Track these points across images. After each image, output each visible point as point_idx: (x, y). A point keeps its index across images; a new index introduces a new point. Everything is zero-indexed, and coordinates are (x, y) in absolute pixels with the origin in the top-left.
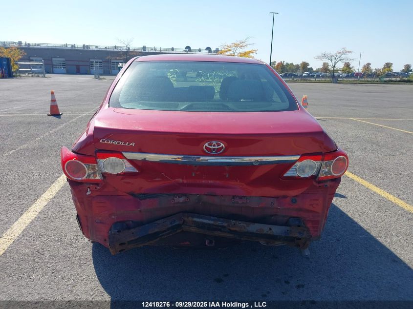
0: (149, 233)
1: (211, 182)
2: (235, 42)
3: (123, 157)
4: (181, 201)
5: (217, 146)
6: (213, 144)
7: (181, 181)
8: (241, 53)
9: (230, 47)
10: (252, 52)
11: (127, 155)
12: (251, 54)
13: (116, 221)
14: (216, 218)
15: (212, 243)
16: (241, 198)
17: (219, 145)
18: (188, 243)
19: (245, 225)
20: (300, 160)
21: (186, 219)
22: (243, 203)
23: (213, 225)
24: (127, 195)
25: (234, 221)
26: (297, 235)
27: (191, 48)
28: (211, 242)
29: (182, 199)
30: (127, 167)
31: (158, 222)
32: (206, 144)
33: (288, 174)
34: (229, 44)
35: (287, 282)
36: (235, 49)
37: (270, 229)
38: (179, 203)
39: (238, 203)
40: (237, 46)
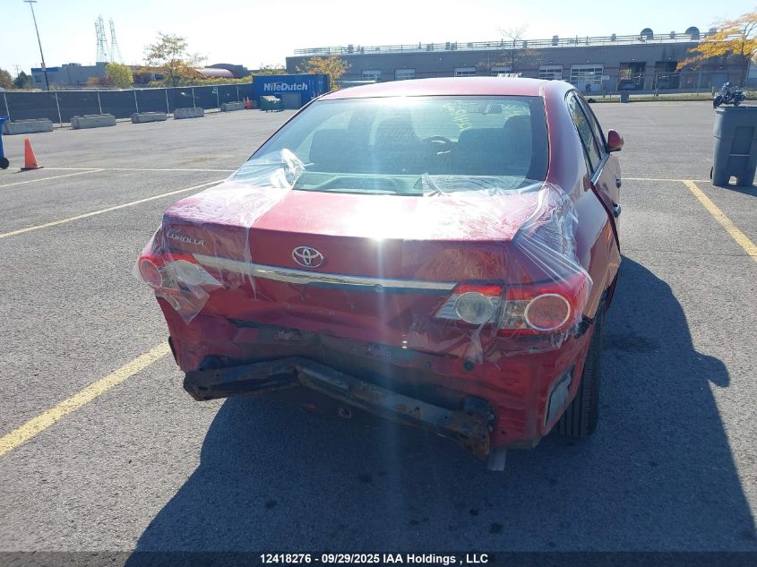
0: (240, 379)
3: (194, 261)
4: (287, 338)
5: (311, 254)
6: (305, 250)
11: (197, 257)
14: (341, 374)
15: (348, 413)
17: (313, 253)
18: (312, 406)
19: (380, 394)
20: (456, 291)
21: (298, 368)
25: (365, 384)
26: (460, 429)
28: (346, 412)
32: (295, 251)
33: (442, 314)
35: (474, 513)
36: (749, 28)
37: (418, 409)
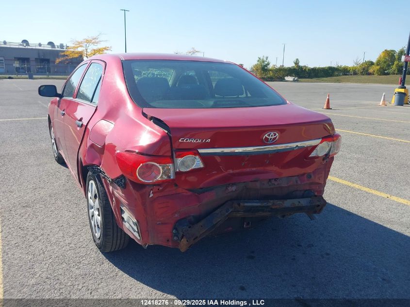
1: (254, 169)
2: (87, 38)
3: (197, 154)
6: (271, 134)
7: (231, 171)
8: (94, 50)
9: (81, 42)
10: (105, 49)
12: (105, 51)
13: (179, 219)
16: (276, 180)
17: (275, 135)
19: (281, 202)
20: (321, 143)
22: (278, 184)
23: (260, 206)
24: (187, 191)
25: (272, 201)
27: (29, 42)
28: (248, 224)
29: (234, 188)
30: (198, 163)
31: (217, 212)
32: (266, 135)
33: (313, 154)
34: (80, 40)
36: (87, 45)
37: (299, 202)
38: (232, 191)
39: (275, 185)
40: (88, 41)
